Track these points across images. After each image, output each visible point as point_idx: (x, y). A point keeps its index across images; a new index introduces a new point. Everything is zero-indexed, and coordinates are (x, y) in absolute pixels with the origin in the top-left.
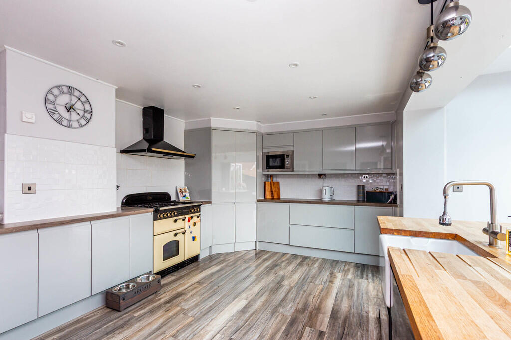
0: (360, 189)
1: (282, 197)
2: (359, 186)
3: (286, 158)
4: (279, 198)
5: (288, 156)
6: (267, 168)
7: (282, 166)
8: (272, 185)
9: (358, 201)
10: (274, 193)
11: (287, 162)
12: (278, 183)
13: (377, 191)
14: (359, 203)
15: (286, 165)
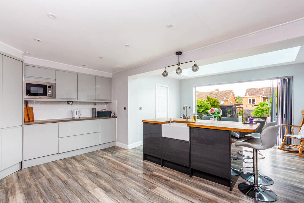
0: (93, 110)
1: (35, 119)
2: (93, 109)
3: (48, 89)
4: (33, 121)
5: (50, 87)
6: (27, 95)
7: (45, 94)
8: (28, 110)
9: (93, 117)
10: (30, 116)
11: (49, 91)
12: (32, 108)
13: (104, 111)
14: (93, 118)
15: (48, 94)
